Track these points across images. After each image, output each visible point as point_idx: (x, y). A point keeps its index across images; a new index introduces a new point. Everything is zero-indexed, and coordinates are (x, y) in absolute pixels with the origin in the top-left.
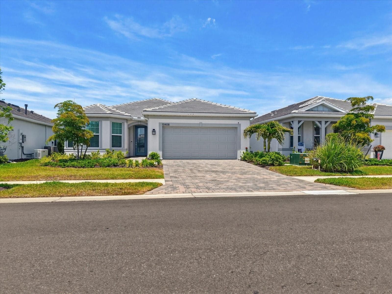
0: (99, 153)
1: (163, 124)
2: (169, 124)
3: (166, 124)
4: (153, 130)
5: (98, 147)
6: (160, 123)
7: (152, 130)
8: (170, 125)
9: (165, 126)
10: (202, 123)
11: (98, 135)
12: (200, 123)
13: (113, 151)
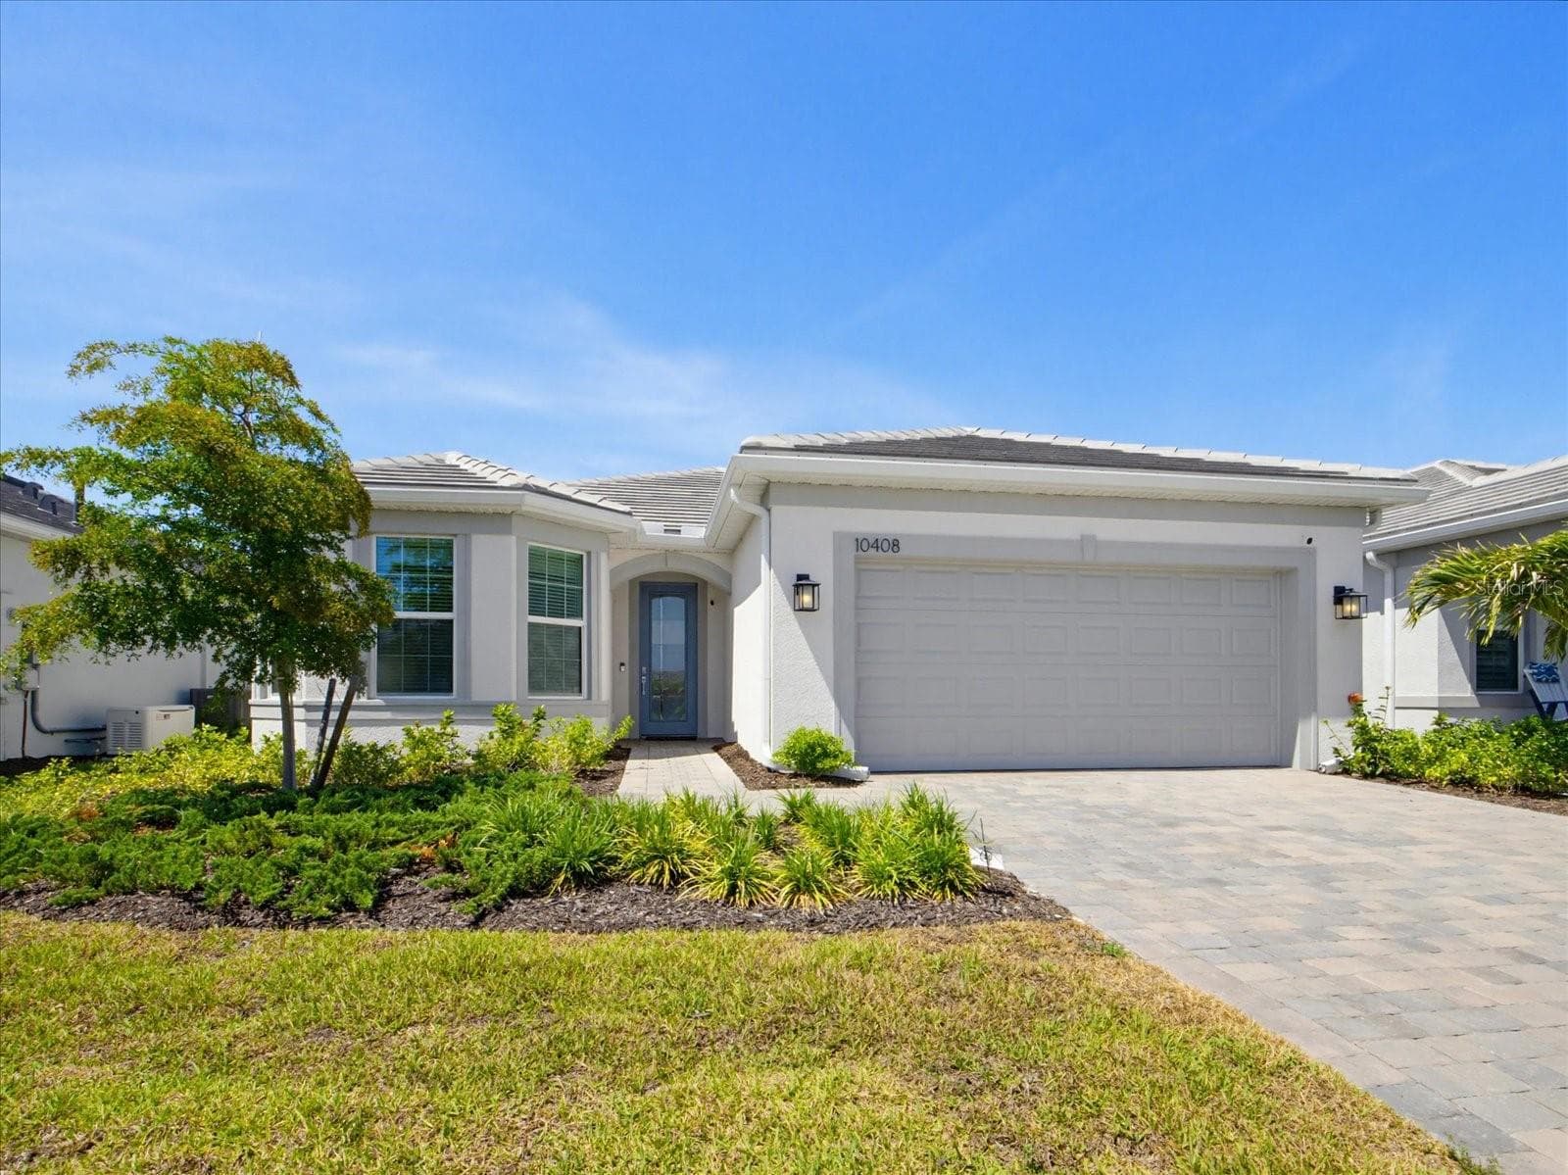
0: (449, 730)
1: (862, 543)
2: (895, 545)
3: (876, 545)
4: (800, 577)
5: (449, 690)
6: (838, 537)
7: (794, 581)
8: (905, 551)
9: (872, 551)
10: (1093, 538)
11: (451, 622)
12: (1082, 536)
13: (540, 716)
